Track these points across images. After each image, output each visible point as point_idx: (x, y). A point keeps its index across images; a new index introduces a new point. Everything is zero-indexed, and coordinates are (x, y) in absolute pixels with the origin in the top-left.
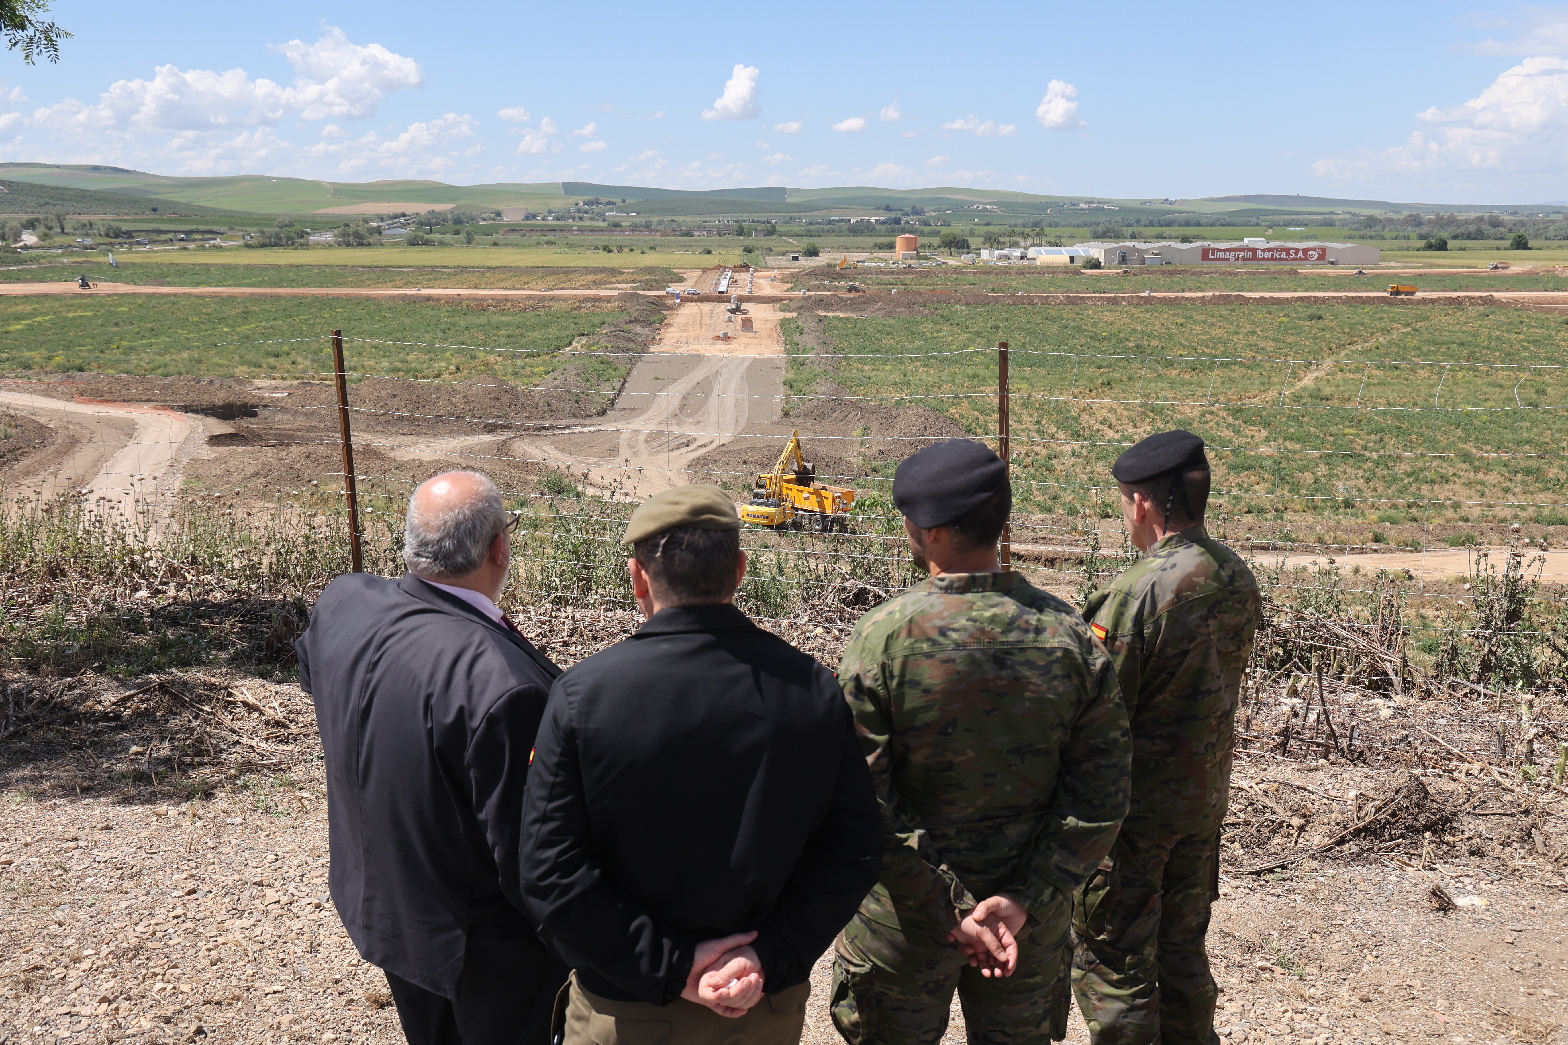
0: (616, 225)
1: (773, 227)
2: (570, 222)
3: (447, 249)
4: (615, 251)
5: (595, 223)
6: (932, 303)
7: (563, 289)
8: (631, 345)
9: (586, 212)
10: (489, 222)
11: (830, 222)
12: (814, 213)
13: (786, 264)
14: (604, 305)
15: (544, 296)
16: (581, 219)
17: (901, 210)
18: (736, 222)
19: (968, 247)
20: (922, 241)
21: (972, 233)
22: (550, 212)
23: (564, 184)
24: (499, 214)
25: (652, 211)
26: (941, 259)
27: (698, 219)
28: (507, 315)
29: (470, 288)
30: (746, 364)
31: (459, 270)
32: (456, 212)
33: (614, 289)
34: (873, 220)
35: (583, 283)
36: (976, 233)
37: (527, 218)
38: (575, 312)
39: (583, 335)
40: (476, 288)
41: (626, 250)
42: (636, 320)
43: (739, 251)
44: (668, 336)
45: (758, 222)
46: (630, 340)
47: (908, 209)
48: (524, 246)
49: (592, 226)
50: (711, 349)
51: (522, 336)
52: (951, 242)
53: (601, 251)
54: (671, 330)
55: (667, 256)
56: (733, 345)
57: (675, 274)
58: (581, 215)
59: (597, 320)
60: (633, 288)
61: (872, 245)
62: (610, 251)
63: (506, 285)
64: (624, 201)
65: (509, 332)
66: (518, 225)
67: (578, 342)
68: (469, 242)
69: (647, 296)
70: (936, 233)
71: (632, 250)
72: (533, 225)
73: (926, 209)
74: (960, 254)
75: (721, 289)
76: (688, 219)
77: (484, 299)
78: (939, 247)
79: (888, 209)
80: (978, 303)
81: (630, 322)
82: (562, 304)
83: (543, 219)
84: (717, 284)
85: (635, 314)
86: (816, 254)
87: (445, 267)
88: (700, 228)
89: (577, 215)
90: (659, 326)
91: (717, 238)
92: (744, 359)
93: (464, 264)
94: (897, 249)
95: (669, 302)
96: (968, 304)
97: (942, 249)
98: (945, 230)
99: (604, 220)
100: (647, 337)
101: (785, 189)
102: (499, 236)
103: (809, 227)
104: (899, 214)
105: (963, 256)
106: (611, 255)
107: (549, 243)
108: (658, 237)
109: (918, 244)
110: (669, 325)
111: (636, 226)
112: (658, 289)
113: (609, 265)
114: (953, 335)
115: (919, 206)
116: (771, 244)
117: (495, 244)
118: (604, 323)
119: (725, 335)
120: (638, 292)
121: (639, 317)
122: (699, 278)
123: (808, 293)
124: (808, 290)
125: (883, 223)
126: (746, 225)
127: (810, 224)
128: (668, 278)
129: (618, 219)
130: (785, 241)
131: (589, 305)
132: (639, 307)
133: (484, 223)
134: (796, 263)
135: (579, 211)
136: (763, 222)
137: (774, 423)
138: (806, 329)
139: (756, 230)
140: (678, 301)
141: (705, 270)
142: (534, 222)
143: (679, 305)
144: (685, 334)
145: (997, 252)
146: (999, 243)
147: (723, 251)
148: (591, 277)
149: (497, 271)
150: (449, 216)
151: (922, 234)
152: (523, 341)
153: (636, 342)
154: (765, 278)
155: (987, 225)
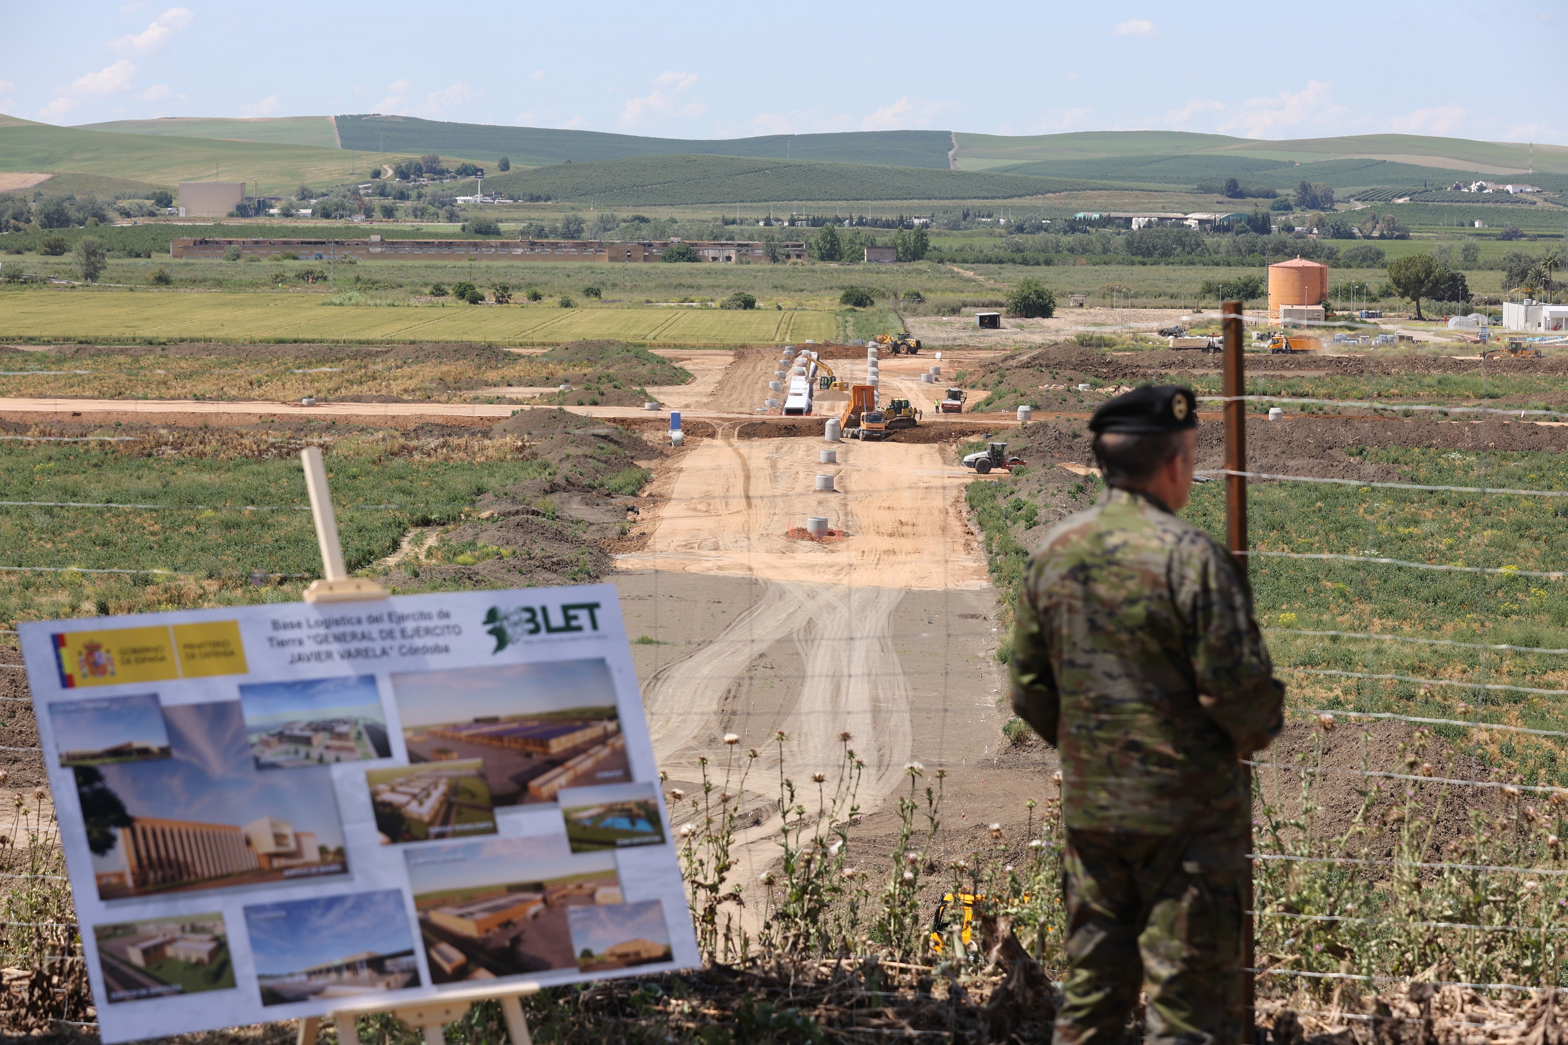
0: (487, 230)
1: (921, 235)
2: (358, 220)
3: (29, 293)
4: (490, 299)
5: (427, 226)
6: (1382, 444)
7: (357, 399)
8: (566, 552)
9: (403, 196)
10: (141, 221)
11: (1073, 226)
12: (1027, 201)
13: (964, 337)
14: (475, 444)
15: (308, 420)
16: (389, 213)
17: (1268, 195)
18: (816, 222)
19: (1465, 296)
20: (1337, 278)
21: (1470, 258)
22: (305, 195)
23: (341, 120)
24: (165, 200)
25: (581, 193)
26: (1394, 327)
27: (709, 215)
28: (212, 469)
29: (102, 396)
30: (885, 605)
31: (72, 347)
32: (47, 194)
33: (499, 400)
34: (1192, 220)
35: (411, 384)
36: (1481, 258)
37: (242, 211)
38: (399, 461)
39: (426, 522)
40: (119, 395)
41: (519, 296)
42: (570, 485)
43: (831, 301)
44: (662, 528)
45: (875, 223)
46: (559, 537)
47: (1289, 193)
48: (240, 286)
49: (417, 232)
50: (786, 561)
51: (263, 524)
52: (1420, 282)
53: (450, 299)
54: (666, 511)
55: (634, 314)
56: (844, 553)
57: (662, 361)
58: (388, 202)
59: (460, 483)
60: (550, 399)
61: (1198, 287)
62: (476, 300)
63: (200, 389)
64: (505, 166)
65: (225, 514)
66: (218, 228)
67: (418, 542)
68: (91, 275)
69: (594, 422)
70: (1373, 259)
71: (536, 297)
72: (261, 230)
73: (1339, 193)
74: (1445, 315)
75: (793, 403)
76: (684, 215)
77: (144, 425)
78: (1386, 294)
79: (1234, 191)
80: (1509, 447)
81: (553, 489)
82: (363, 441)
83: (286, 214)
84: (781, 390)
85: (566, 469)
86: (1045, 311)
87: (31, 340)
88: (718, 239)
89: (377, 202)
90: (631, 501)
91: (768, 266)
92: (878, 592)
93: (80, 331)
94: (1271, 300)
95: (650, 436)
96: (1478, 449)
97: (1395, 301)
98: (1395, 251)
99: (452, 217)
100: (603, 529)
101: (945, 136)
102: (167, 258)
103: (1018, 238)
104: (1264, 206)
105: (1454, 320)
106: (478, 310)
107: (308, 276)
108: (603, 263)
109: (1329, 288)
110: (657, 500)
111: (540, 233)
112: (620, 402)
113: (476, 338)
114: (1453, 531)
115: (1318, 186)
116: (916, 283)
117: (162, 280)
118: (480, 491)
119: (821, 524)
120: (569, 409)
121: (574, 477)
122: (728, 371)
123: (1040, 418)
124: (1036, 407)
125: (1220, 228)
126: (845, 231)
127: (1020, 229)
128: (644, 370)
129: (490, 215)
130: (954, 276)
131: (433, 443)
132: (572, 450)
133: (126, 223)
134: (991, 336)
135: (382, 192)
136: (888, 225)
137: (986, 764)
138: (1042, 512)
139: (873, 246)
140: (677, 434)
141: (741, 352)
142: (261, 220)
143: (681, 443)
144: (707, 524)
145: (1548, 310)
146: (1548, 285)
147: (788, 302)
148: (430, 371)
149: (172, 350)
150: (34, 207)
151: (1332, 258)
152: (268, 538)
153: (577, 542)
154: (912, 373)
155: (1510, 236)
